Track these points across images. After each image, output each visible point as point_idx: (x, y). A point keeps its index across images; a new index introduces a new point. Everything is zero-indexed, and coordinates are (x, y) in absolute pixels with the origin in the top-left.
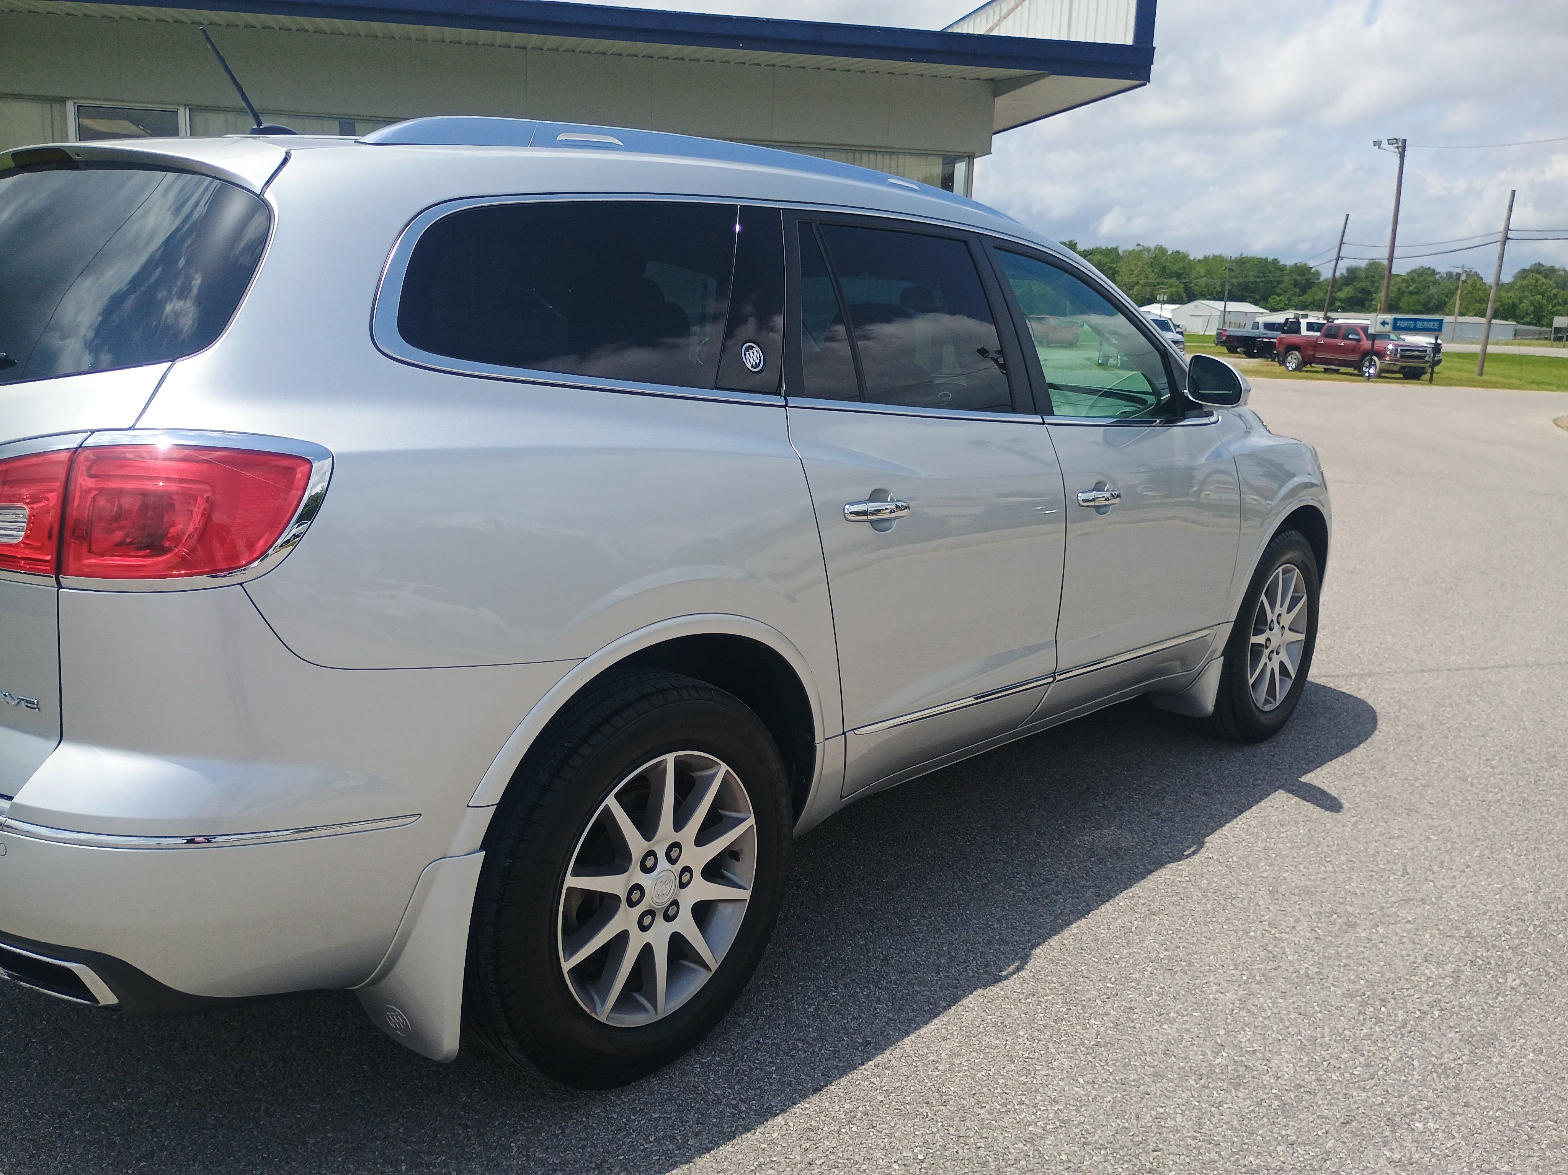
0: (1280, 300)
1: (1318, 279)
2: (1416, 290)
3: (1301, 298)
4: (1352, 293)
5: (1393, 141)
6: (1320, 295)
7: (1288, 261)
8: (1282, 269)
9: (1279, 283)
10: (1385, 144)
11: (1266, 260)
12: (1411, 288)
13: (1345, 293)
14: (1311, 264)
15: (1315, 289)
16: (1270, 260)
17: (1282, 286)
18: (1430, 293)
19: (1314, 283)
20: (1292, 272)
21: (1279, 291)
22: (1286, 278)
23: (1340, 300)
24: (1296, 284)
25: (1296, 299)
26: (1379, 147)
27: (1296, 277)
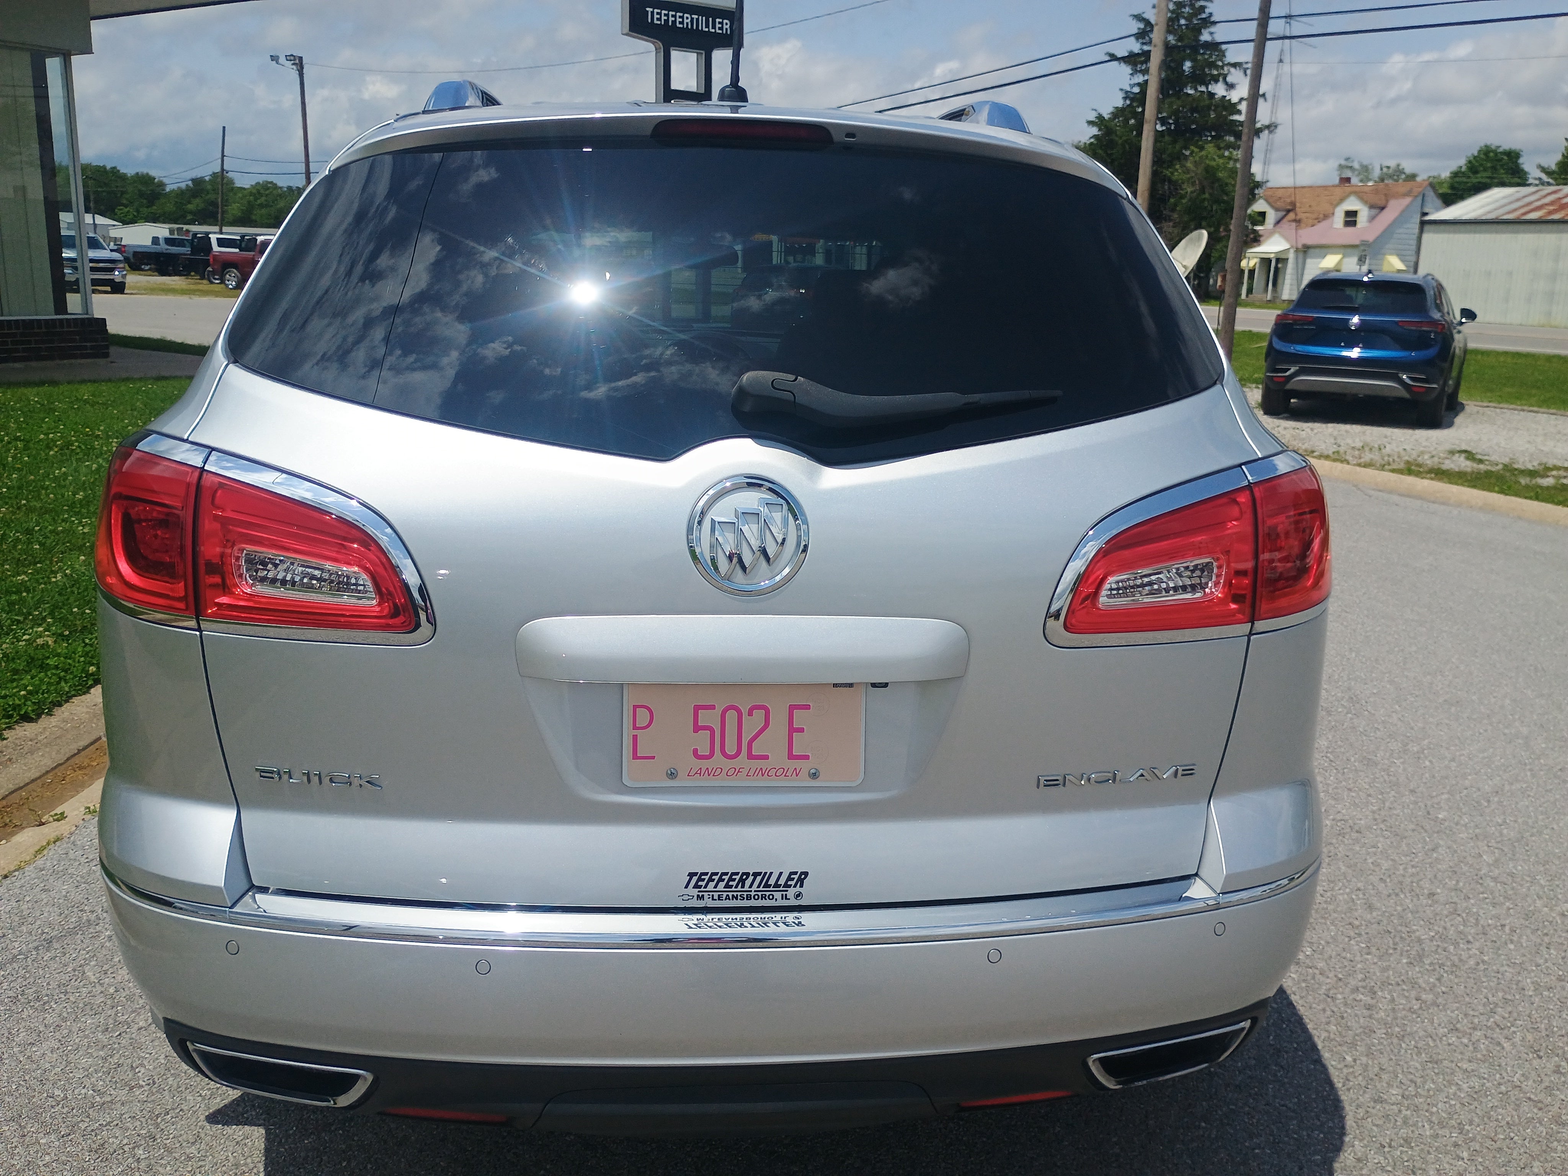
0: (128, 212)
1: (164, 190)
2: (265, 203)
3: (149, 210)
4: (202, 206)
5: (290, 58)
6: (170, 207)
7: (129, 170)
8: (123, 177)
9: (123, 193)
10: (282, 60)
11: (104, 167)
12: (259, 202)
13: (194, 205)
14: (153, 173)
15: (163, 200)
16: (108, 167)
17: (127, 196)
18: (278, 206)
19: (160, 194)
20: (135, 182)
21: (125, 202)
22: (130, 189)
23: (191, 212)
24: (142, 195)
25: (145, 211)
26: (277, 63)
27: (140, 187)
